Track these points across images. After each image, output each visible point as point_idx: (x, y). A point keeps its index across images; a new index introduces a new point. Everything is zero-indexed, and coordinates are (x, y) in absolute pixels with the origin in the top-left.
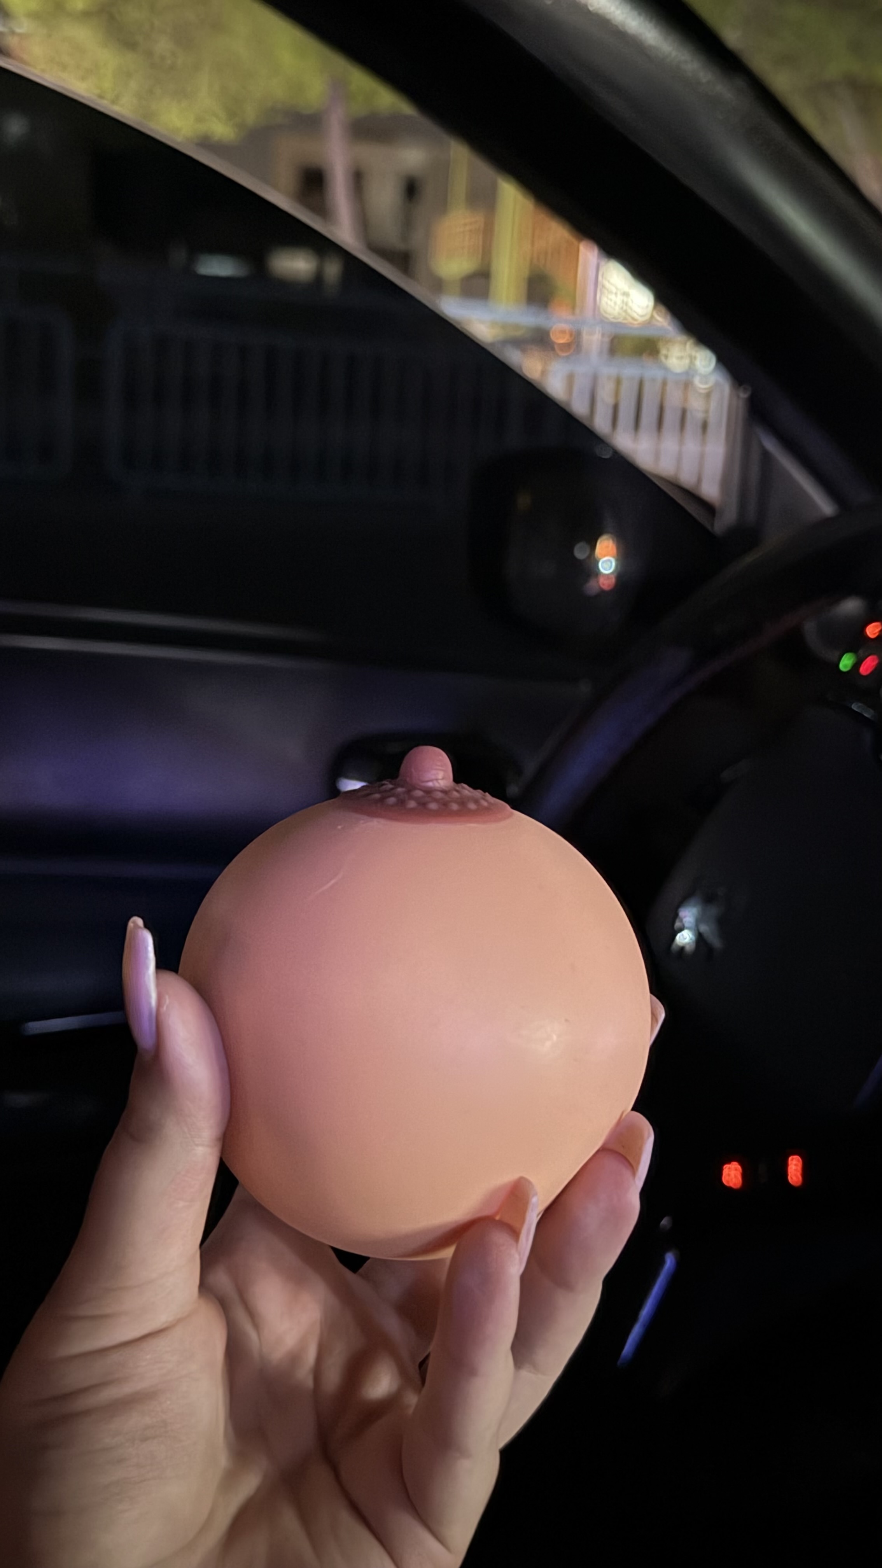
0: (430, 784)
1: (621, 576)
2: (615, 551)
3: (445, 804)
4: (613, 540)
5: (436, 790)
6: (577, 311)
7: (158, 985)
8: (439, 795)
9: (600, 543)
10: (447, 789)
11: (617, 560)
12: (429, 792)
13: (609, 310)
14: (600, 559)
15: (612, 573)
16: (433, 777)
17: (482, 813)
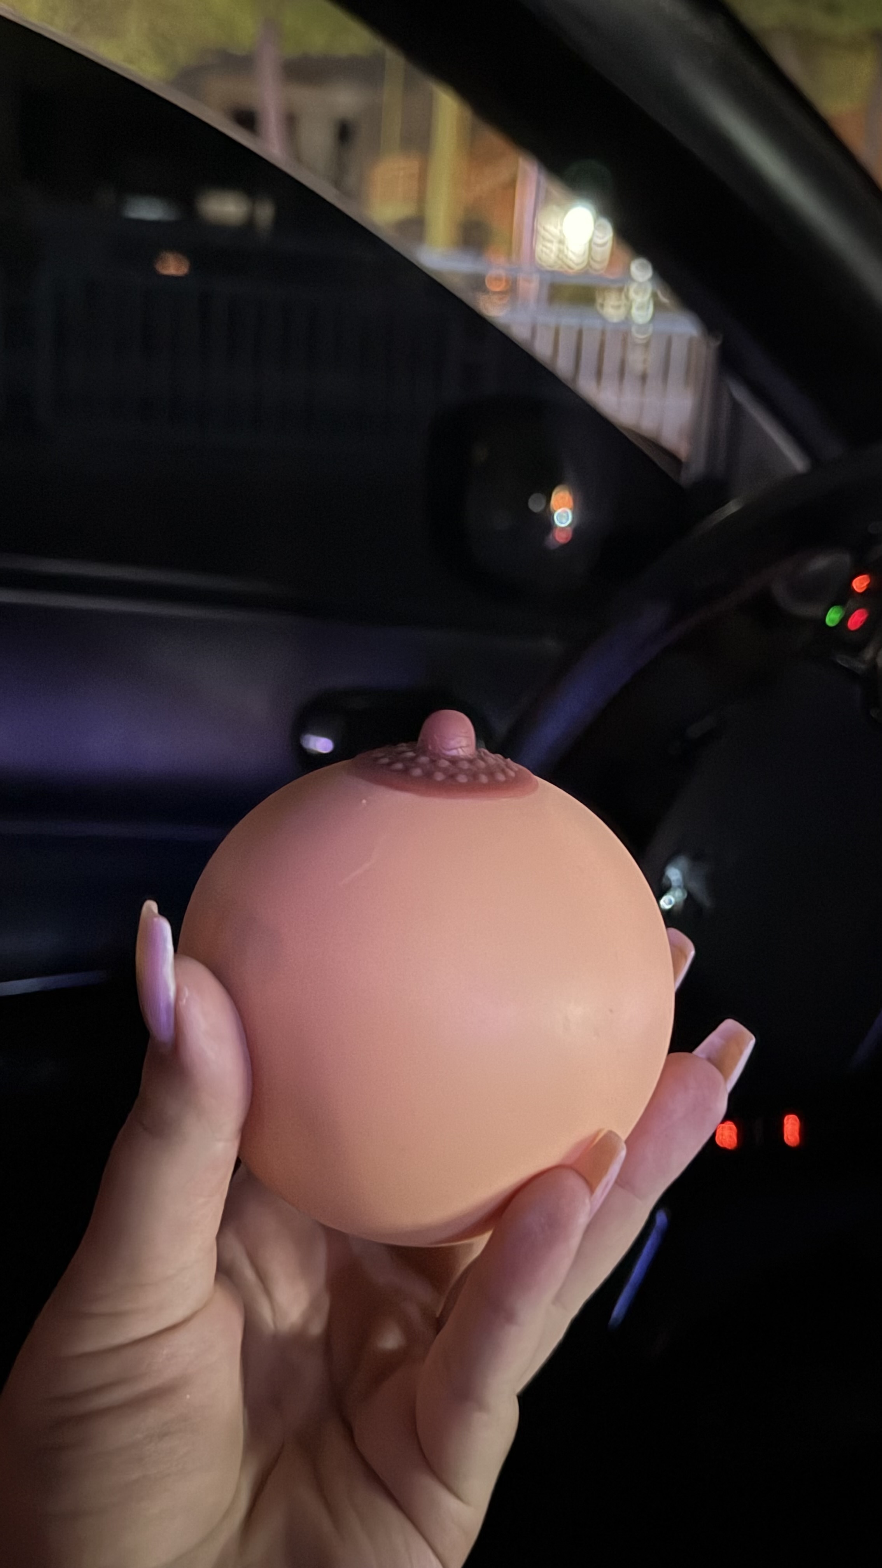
0: (454, 753)
1: (578, 530)
2: (571, 503)
3: (474, 776)
4: (570, 493)
5: (462, 759)
6: (514, 256)
7: (176, 975)
8: (466, 765)
9: (556, 494)
10: (471, 757)
11: (573, 513)
12: (454, 761)
13: (544, 257)
14: (555, 511)
15: (570, 525)
16: (458, 745)
17: (510, 785)
